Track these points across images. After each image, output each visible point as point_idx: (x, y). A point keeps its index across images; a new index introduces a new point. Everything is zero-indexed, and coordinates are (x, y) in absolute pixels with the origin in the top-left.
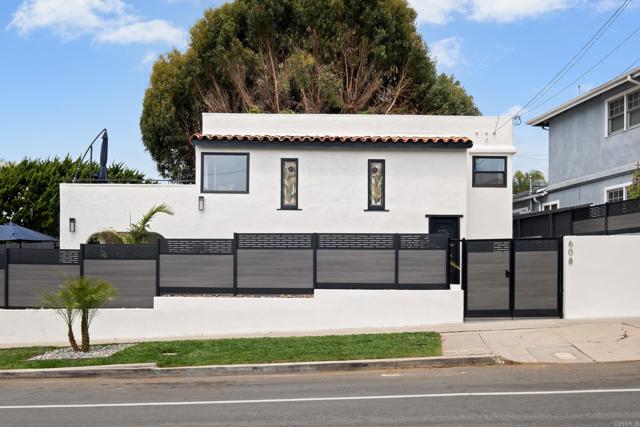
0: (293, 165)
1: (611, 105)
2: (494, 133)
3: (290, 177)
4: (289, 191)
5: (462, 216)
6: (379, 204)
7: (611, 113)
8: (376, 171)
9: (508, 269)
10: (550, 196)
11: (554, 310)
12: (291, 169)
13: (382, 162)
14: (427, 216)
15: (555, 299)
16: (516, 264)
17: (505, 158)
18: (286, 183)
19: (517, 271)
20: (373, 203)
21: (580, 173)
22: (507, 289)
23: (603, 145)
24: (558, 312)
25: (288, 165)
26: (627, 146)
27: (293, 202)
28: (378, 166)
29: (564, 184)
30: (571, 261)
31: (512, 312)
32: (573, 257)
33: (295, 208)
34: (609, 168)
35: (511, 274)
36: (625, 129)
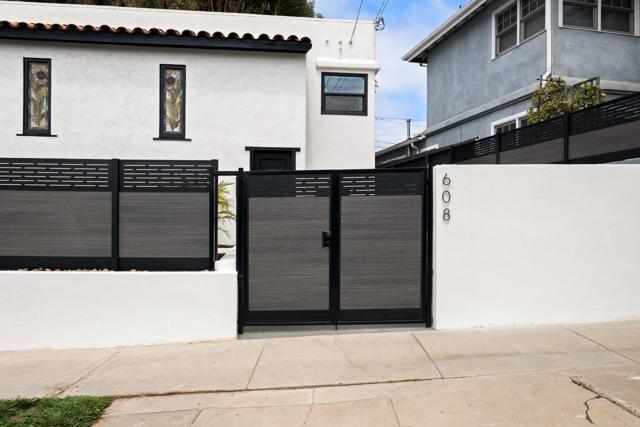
0: (44, 68)
1: (499, 18)
2: (351, 43)
3: (39, 87)
4: (39, 106)
5: (298, 150)
6: (177, 130)
7: (499, 28)
8: (171, 82)
9: (328, 231)
10: (429, 140)
11: (415, 310)
12: (41, 75)
13: (182, 68)
14: (247, 148)
15: (417, 288)
16: (343, 220)
17: (365, 76)
18: (33, 95)
19: (343, 233)
20: (168, 129)
21: (461, 109)
22: (325, 269)
23: (489, 70)
24: (423, 315)
25: (35, 69)
26: (521, 65)
27: (43, 124)
28: (175, 75)
29: (443, 124)
30: (447, 214)
31: (334, 316)
32: (450, 207)
33: (46, 133)
34: (497, 97)
35: (332, 241)
36: (518, 44)
